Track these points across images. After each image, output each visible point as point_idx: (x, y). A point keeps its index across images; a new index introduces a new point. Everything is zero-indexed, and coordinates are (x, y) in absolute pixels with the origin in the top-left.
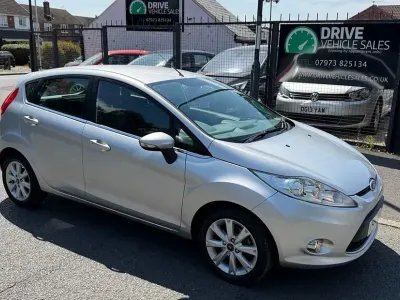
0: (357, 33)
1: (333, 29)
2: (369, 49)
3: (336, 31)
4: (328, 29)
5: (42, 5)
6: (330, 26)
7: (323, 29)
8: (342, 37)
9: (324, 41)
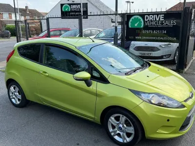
0: (161, 17)
1: (150, 16)
2: (167, 25)
3: (151, 17)
4: (148, 16)
5: (25, 8)
6: (149, 15)
7: (146, 16)
8: (154, 20)
9: (146, 21)
